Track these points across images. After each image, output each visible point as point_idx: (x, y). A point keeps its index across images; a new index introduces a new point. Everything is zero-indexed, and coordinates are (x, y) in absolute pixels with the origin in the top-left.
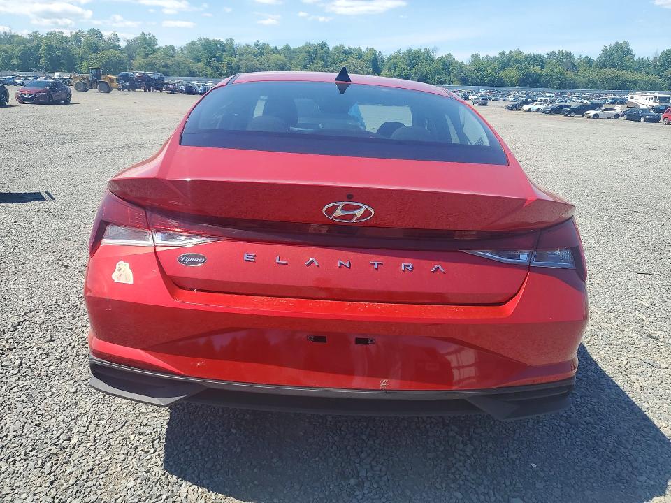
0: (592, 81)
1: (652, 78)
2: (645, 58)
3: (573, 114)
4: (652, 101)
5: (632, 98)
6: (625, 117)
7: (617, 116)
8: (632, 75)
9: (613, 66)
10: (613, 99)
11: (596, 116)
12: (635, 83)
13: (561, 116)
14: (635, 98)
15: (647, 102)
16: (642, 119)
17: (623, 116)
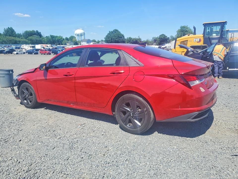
0: (4, 41)
1: (24, 40)
2: (20, 33)
3: (8, 53)
4: (30, 47)
5: (23, 47)
6: (27, 53)
7: (24, 53)
8: (17, 39)
9: (10, 36)
10: (15, 47)
11: (17, 53)
12: (20, 42)
13: (3, 54)
14: (24, 47)
15: (28, 48)
16: (33, 54)
17: (26, 53)
